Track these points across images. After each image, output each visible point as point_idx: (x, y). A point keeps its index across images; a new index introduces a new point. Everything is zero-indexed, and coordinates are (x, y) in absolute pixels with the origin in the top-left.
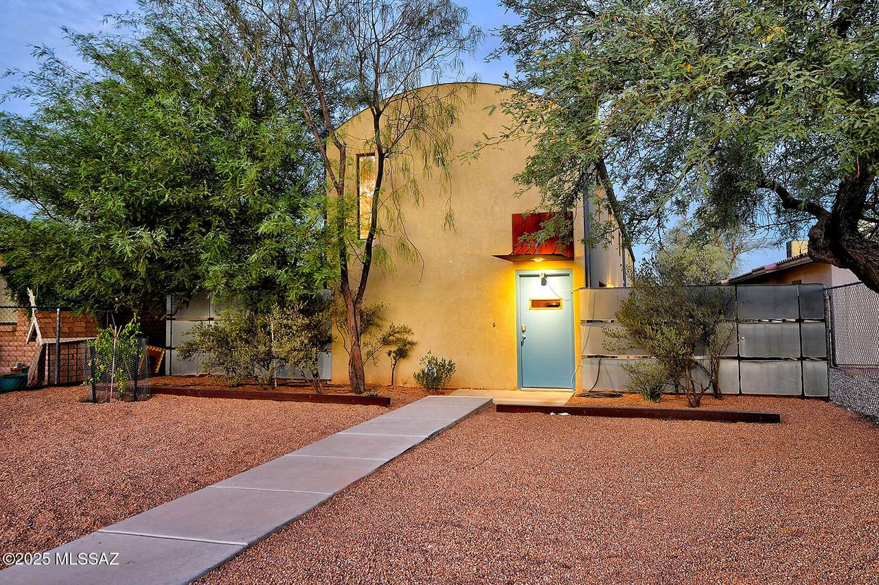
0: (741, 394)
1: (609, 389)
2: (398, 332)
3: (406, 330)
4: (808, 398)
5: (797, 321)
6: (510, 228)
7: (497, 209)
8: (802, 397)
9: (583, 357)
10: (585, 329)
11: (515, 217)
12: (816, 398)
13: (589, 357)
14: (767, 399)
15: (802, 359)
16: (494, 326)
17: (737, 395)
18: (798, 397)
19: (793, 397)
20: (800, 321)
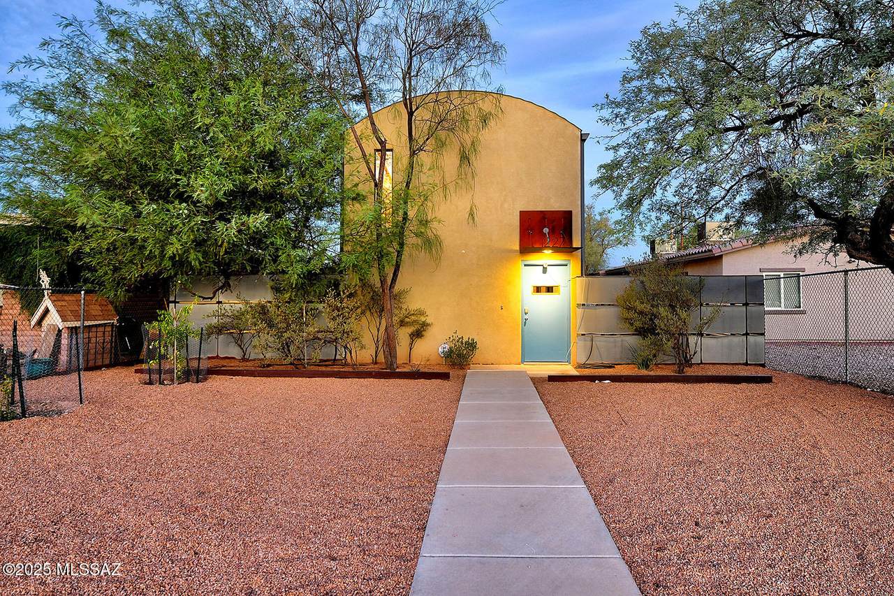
0: (702, 363)
1: (599, 362)
2: (413, 314)
3: (422, 313)
4: (750, 365)
5: (744, 305)
6: (518, 223)
7: (506, 206)
8: (746, 364)
9: (578, 335)
10: (580, 311)
11: (522, 213)
12: (755, 365)
13: (582, 335)
14: (721, 366)
15: (747, 334)
16: (502, 309)
17: (698, 364)
18: (743, 364)
19: (740, 364)
20: (746, 304)
